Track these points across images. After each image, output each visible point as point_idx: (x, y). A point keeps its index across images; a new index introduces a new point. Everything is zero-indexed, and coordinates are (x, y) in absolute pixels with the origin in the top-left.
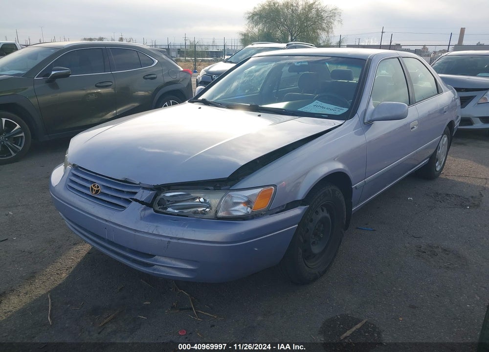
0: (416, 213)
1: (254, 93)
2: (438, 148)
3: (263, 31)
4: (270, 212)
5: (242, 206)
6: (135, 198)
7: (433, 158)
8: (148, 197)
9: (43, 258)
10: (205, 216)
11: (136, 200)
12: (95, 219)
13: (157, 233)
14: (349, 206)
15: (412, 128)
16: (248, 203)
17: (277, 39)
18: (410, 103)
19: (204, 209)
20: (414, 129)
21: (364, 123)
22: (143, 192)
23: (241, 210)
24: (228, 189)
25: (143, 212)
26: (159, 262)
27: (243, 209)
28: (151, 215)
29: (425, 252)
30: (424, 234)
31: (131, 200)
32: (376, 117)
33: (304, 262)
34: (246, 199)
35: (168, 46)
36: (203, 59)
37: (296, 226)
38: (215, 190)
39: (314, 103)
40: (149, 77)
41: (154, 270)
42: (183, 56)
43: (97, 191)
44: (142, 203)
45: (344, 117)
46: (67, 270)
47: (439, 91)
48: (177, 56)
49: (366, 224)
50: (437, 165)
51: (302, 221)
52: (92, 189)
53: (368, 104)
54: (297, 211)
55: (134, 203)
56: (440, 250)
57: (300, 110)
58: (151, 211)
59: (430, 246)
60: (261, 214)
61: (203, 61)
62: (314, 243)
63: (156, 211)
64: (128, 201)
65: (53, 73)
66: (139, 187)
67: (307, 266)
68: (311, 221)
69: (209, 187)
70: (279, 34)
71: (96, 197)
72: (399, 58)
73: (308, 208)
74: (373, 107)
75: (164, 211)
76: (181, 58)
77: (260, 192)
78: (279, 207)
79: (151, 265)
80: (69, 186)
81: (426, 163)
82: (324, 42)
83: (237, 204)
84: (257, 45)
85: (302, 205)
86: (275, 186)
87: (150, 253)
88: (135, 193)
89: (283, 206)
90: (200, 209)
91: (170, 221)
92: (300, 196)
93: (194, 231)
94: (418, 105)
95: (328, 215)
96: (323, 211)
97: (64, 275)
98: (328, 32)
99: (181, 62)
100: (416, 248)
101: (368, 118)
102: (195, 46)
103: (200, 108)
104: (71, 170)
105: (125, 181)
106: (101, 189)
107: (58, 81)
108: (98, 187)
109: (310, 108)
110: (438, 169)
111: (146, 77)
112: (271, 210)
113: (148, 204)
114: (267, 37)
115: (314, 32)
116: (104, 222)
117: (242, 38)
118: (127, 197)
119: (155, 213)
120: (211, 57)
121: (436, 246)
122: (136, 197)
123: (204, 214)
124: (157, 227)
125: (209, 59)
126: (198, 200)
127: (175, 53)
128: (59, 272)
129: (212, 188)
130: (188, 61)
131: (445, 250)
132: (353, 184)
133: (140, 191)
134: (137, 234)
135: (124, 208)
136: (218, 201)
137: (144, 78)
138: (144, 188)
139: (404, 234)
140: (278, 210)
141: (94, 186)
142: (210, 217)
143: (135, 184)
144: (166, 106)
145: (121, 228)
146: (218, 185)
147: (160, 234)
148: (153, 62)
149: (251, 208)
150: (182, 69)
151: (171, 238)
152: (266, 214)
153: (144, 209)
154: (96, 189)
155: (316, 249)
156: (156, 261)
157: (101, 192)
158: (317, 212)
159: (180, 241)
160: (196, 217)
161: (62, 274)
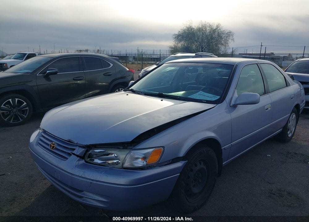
0: (272, 166)
1: (166, 85)
2: (288, 121)
3: (184, 45)
4: (159, 164)
5: (140, 160)
6: (73, 153)
7: (285, 129)
8: (81, 153)
9: (23, 188)
10: (117, 166)
11: (74, 154)
12: (50, 165)
13: (84, 177)
14: (220, 160)
15: (266, 109)
16: (144, 158)
17: (193, 50)
18: (265, 93)
19: (118, 161)
20: (268, 110)
21: (230, 106)
22: (79, 149)
23: (140, 163)
24: (132, 149)
25: (78, 162)
26: (86, 195)
27: (141, 162)
28: (83, 164)
29: (275, 194)
30: (276, 181)
31: (72, 154)
32: (238, 102)
33: (186, 199)
34: (143, 156)
35: (126, 55)
36: (149, 62)
37: (178, 174)
38: (123, 149)
39: (199, 93)
40: (107, 75)
41: (84, 200)
42: (137, 61)
43: (54, 147)
44: (77, 156)
45: (216, 102)
46: (36, 196)
47: (287, 85)
48: (133, 61)
49: (236, 173)
50: (288, 133)
51: (183, 171)
52: (51, 145)
53: (233, 94)
54: (179, 164)
55: (73, 155)
56: (286, 193)
57: (189, 97)
58: (83, 162)
59: (279, 190)
60: (154, 166)
61: (148, 63)
62: (194, 186)
63: (87, 162)
64: (70, 155)
65: (48, 72)
66: (76, 146)
67: (189, 202)
68: (192, 170)
69: (120, 147)
70: (194, 47)
71: (52, 150)
72: (258, 64)
73: (187, 162)
74: (237, 96)
75: (91, 162)
76: (136, 62)
77: (152, 151)
78: (167, 161)
79: (81, 197)
80: (38, 142)
81: (280, 132)
82: (223, 52)
83: (137, 158)
84: (179, 55)
85: (183, 160)
86: (163, 147)
87: (80, 189)
88: (74, 149)
89: (169, 161)
90: (115, 161)
91: (93, 168)
92: (182, 154)
93: (107, 176)
94: (271, 94)
95: (205, 167)
96: (200, 164)
97: (33, 200)
98: (225, 46)
99: (135, 64)
100: (269, 191)
101: (233, 103)
102: (142, 55)
103: (127, 95)
104: (42, 133)
105: (69, 141)
106: (56, 146)
107: (51, 76)
108: (54, 144)
109: (195, 96)
110: (290, 136)
111: (105, 74)
112: (160, 163)
113: (82, 157)
114: (186, 50)
115: (216, 46)
116: (55, 167)
117: (171, 50)
118: (70, 152)
119: (85, 163)
120: (153, 61)
121: (283, 190)
122: (75, 152)
123: (117, 164)
124: (84, 172)
125: (152, 62)
126: (113, 155)
127: (132, 59)
128: (30, 198)
129: (122, 147)
130: (139, 64)
131: (289, 193)
132: (222, 146)
133: (77, 148)
134: (72, 176)
135: (67, 159)
136: (124, 156)
137: (104, 75)
138: (80, 147)
139: (261, 180)
140: (166, 163)
141: (52, 143)
142: (118, 167)
143: (74, 143)
144: (117, 91)
145: (64, 172)
146: (126, 146)
147: (86, 177)
148: (110, 65)
149: (146, 162)
150: (128, 70)
151: (93, 180)
152: (157, 166)
153: (79, 160)
154: (53, 146)
155: (195, 190)
156: (84, 194)
157: (55, 148)
158: (196, 165)
159: (98, 183)
160: (110, 166)
161: (32, 199)
